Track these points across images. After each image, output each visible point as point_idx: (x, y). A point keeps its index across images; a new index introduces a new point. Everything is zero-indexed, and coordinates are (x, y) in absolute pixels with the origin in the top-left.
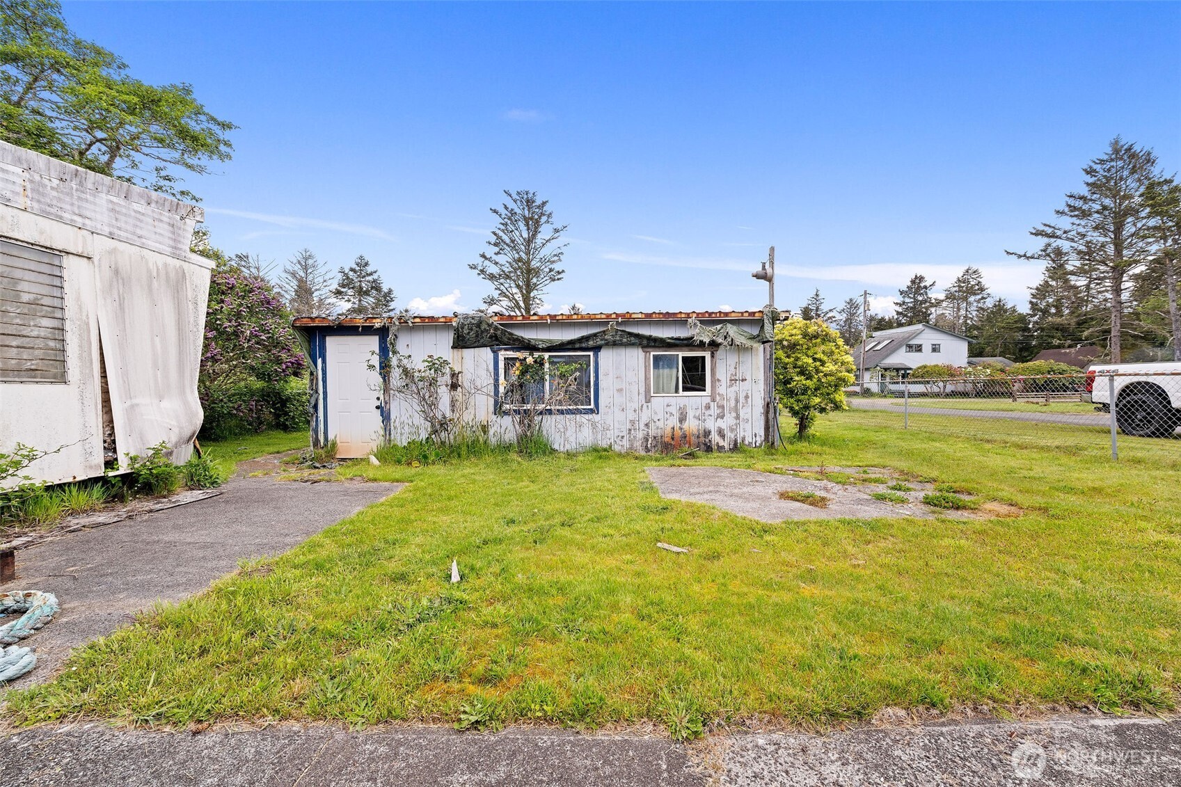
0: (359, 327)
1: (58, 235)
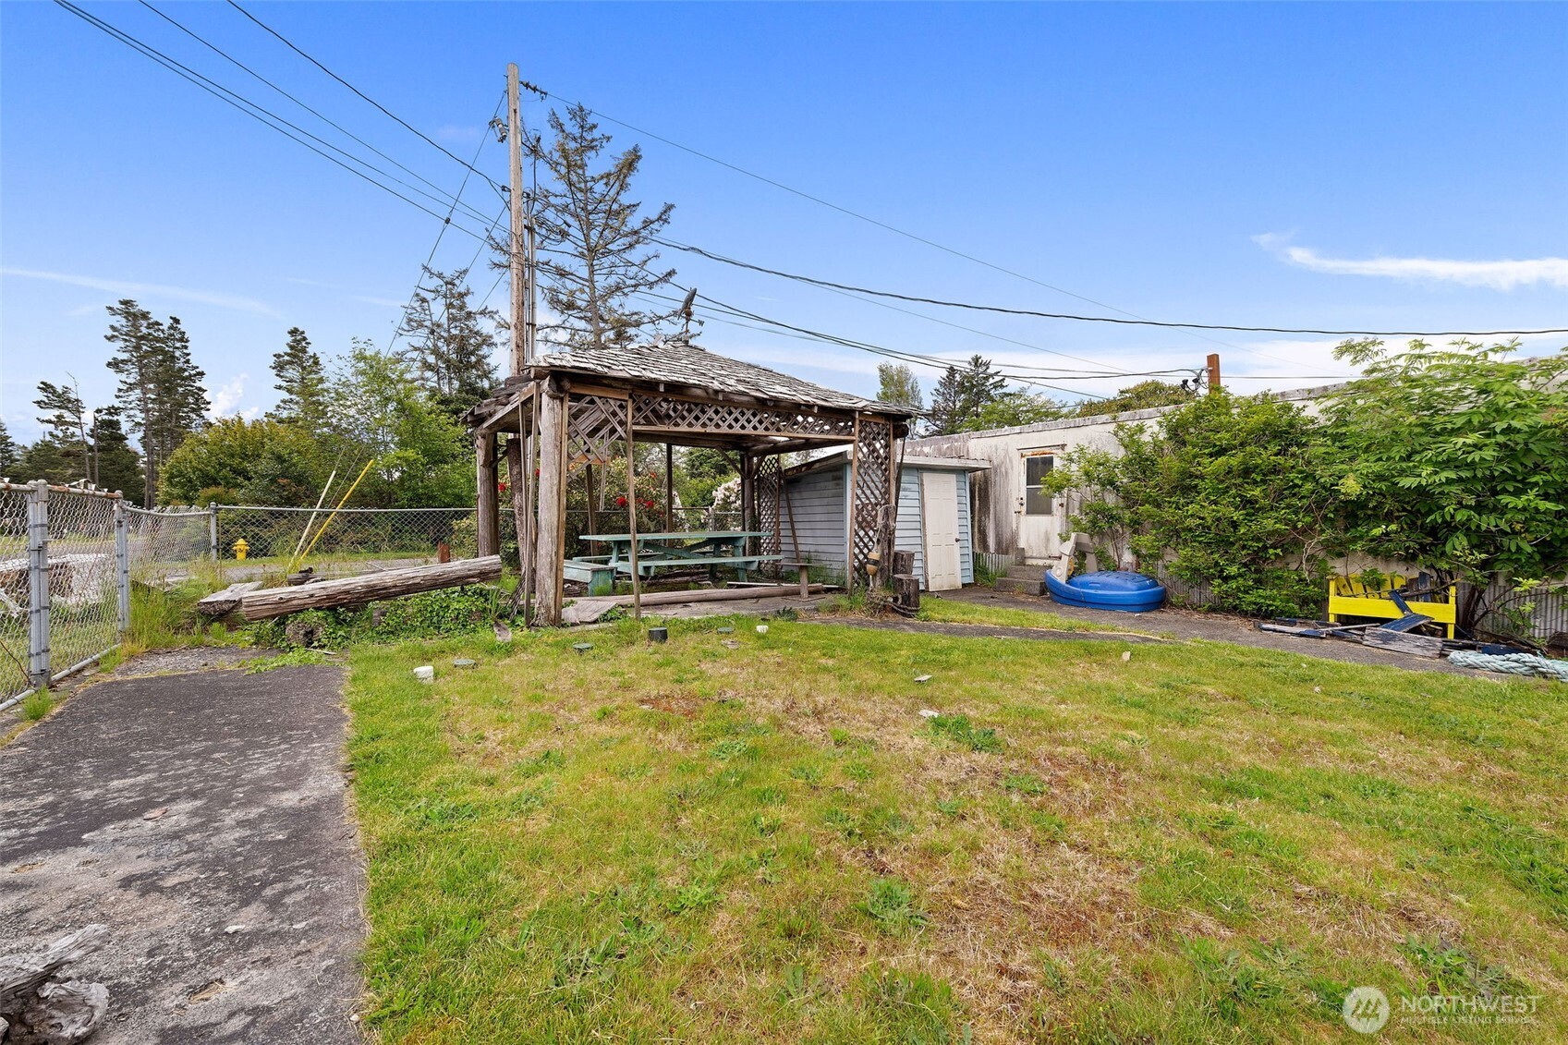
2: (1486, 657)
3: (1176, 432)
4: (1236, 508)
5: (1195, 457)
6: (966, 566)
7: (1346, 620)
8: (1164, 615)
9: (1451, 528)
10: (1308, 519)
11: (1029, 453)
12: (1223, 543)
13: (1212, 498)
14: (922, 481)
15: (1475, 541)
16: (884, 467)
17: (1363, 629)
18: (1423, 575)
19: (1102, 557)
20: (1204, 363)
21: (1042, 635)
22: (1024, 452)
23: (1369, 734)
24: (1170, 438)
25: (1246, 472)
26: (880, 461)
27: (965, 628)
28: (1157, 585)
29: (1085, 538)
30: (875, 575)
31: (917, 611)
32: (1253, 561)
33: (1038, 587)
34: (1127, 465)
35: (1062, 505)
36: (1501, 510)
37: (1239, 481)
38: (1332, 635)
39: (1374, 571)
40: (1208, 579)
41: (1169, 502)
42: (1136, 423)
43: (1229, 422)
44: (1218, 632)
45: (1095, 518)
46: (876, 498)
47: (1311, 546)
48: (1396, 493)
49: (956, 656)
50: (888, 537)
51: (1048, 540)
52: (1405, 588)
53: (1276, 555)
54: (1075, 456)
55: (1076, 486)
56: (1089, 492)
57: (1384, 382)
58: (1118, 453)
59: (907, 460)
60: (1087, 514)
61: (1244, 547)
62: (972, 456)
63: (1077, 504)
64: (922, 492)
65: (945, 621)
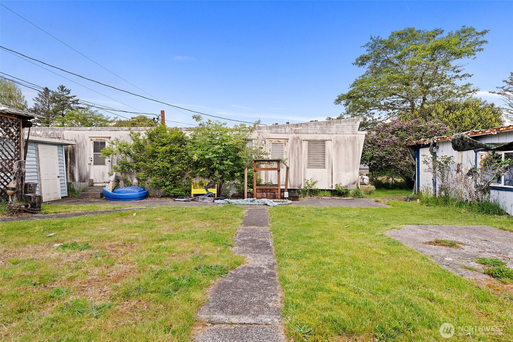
0: (421, 144)
1: (325, 137)
2: (221, 201)
3: (151, 137)
4: (168, 163)
5: (157, 146)
6: (64, 188)
7: (196, 195)
8: (148, 200)
9: (215, 168)
10: (186, 167)
11: (95, 139)
12: (165, 175)
13: (162, 160)
14: (38, 148)
15: (220, 172)
16: (16, 141)
17: (198, 198)
18: (211, 181)
19: (126, 181)
20: (160, 113)
21: (103, 212)
22: (92, 139)
23: (195, 222)
24: (149, 139)
25: (171, 152)
26: (14, 138)
27: (67, 214)
28: (145, 190)
29: (119, 174)
30: (12, 195)
31: (40, 210)
32: (173, 180)
33: (99, 195)
34: (134, 147)
35: (109, 161)
36: (223, 164)
37: (169, 154)
38: (192, 200)
39: (201, 181)
40: (161, 187)
41: (149, 161)
42: (137, 132)
43: (166, 135)
44: (163, 203)
45: (123, 166)
46: (12, 157)
47: (187, 174)
48: (205, 160)
49: (65, 225)
50: (21, 176)
51: (103, 175)
52: (208, 185)
53: (179, 178)
54: (115, 142)
55: (115, 154)
56: (120, 157)
57: (203, 129)
58: (131, 143)
59: (31, 138)
60: (120, 165)
61: (171, 176)
62: (65, 138)
63: (116, 161)
64: (38, 154)
65: (56, 213)
